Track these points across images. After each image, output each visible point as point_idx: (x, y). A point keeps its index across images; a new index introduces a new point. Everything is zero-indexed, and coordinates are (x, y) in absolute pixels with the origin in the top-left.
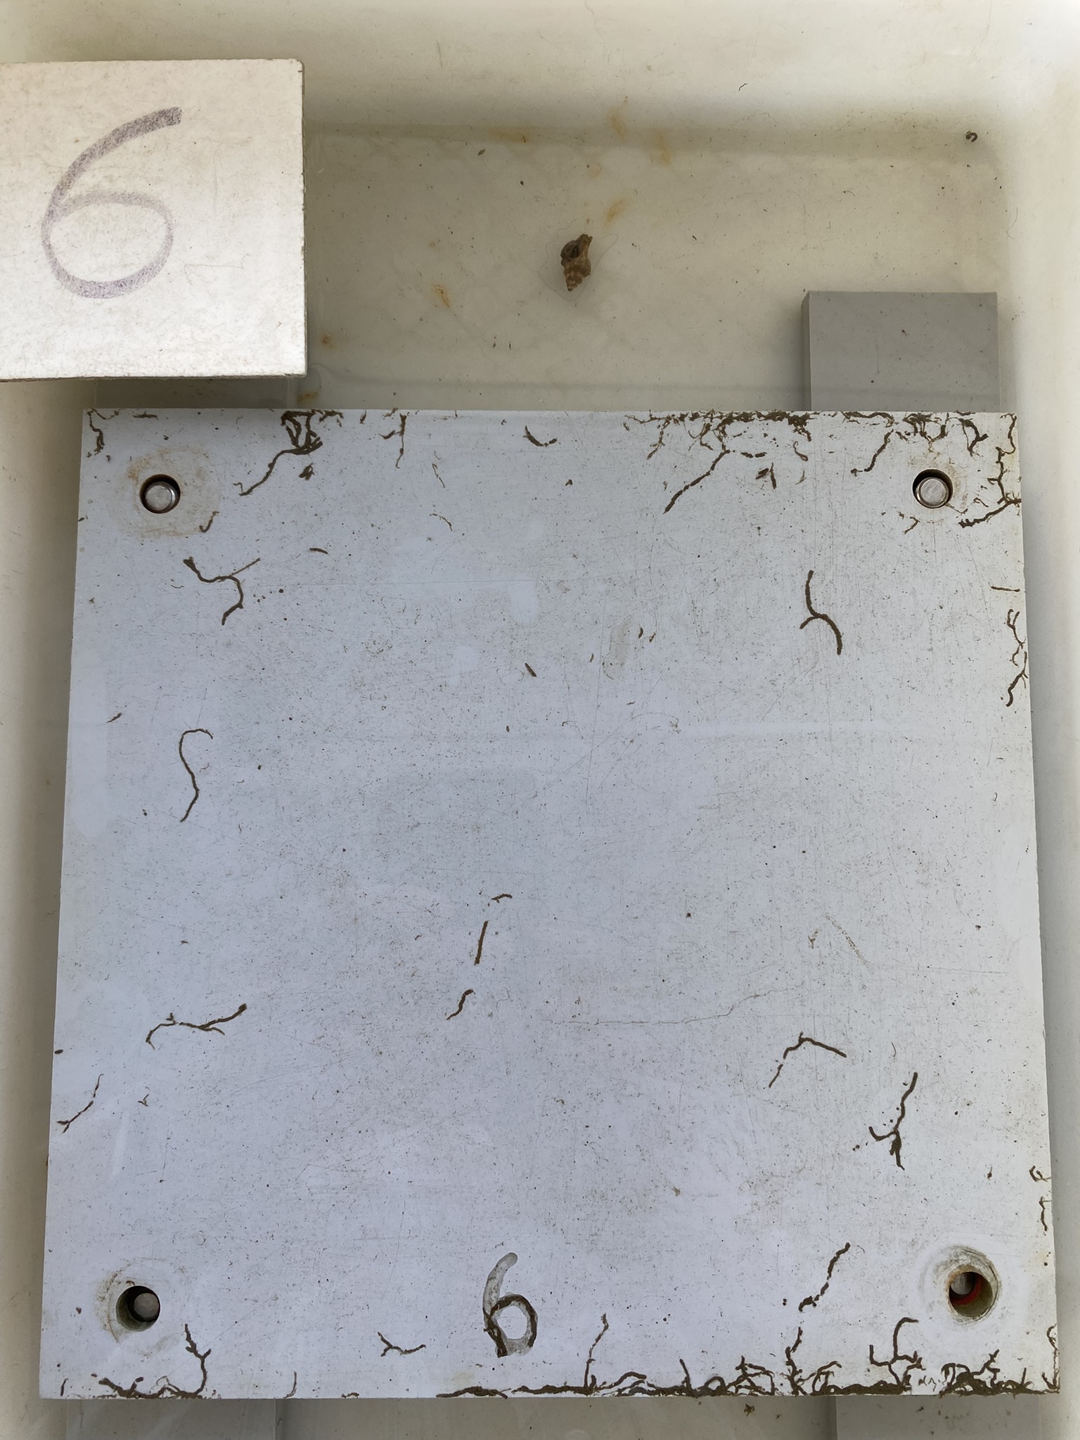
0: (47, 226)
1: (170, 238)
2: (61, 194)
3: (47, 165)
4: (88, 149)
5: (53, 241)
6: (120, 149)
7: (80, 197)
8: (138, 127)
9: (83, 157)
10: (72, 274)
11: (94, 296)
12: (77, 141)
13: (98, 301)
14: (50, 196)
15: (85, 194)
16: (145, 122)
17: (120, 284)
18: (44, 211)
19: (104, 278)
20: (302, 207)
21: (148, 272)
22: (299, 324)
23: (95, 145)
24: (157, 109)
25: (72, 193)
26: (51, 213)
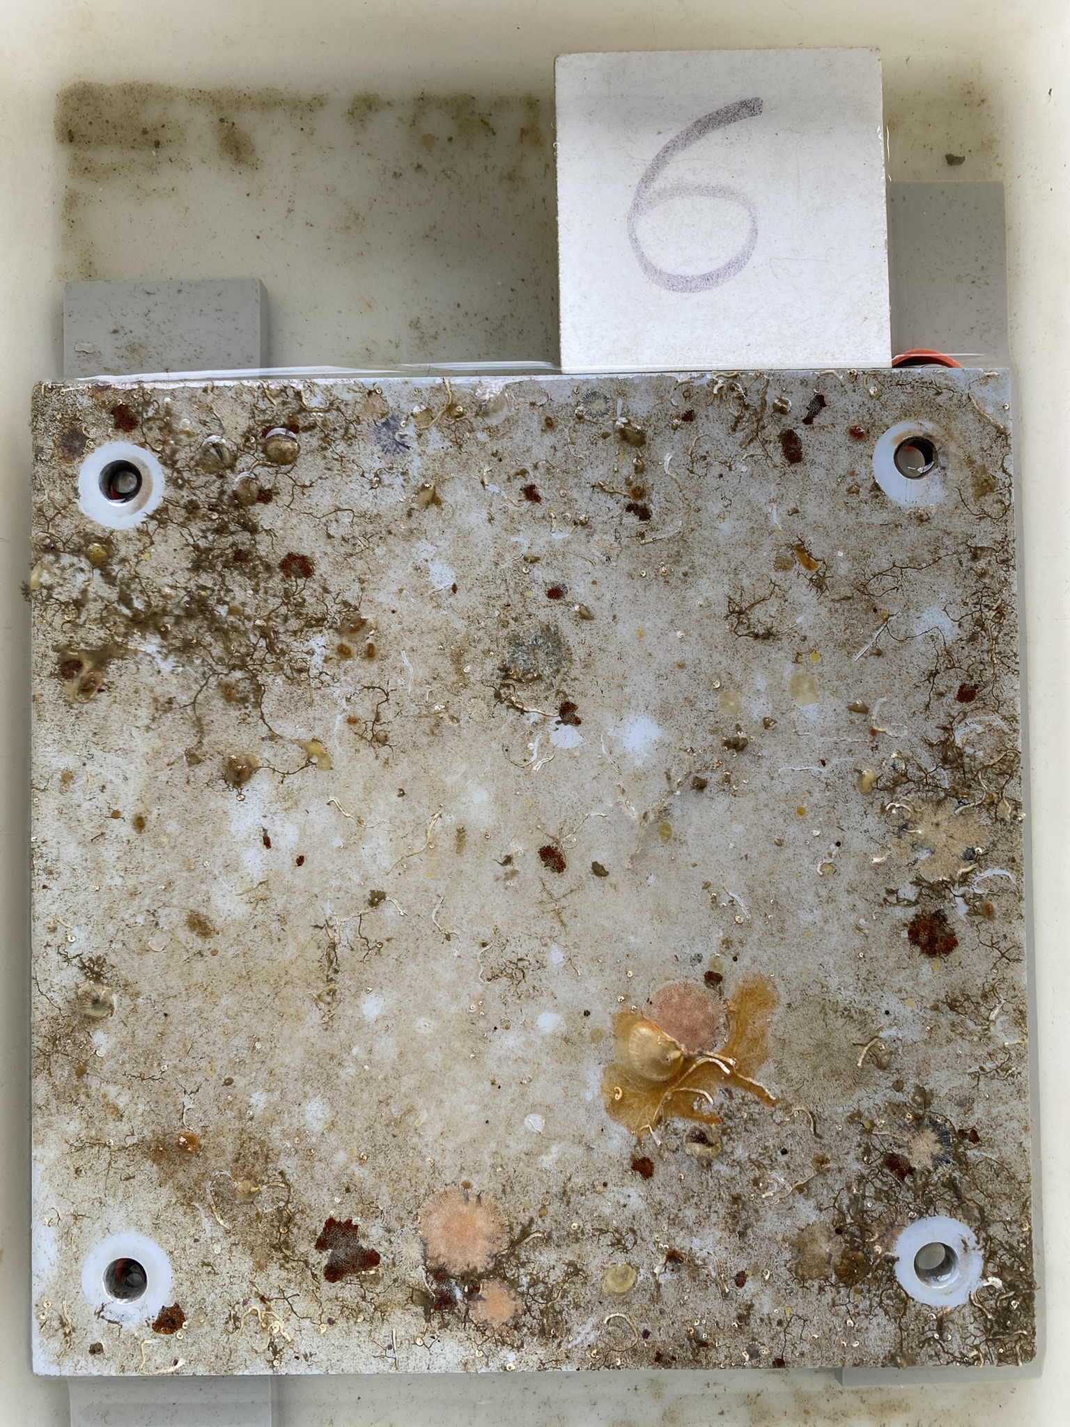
0: (633, 219)
1: (755, 231)
2: (646, 187)
3: (632, 158)
4: (672, 141)
5: (639, 234)
6: (703, 141)
7: (665, 190)
8: (719, 118)
9: (666, 149)
10: (658, 268)
11: (682, 290)
12: (659, 133)
13: (686, 295)
14: (634, 189)
15: (669, 186)
16: (727, 113)
17: (709, 279)
18: (630, 204)
19: (689, 271)
20: (884, 199)
21: (735, 265)
22: (885, 319)
23: (678, 137)
24: (738, 100)
25: (657, 185)
26: (636, 206)
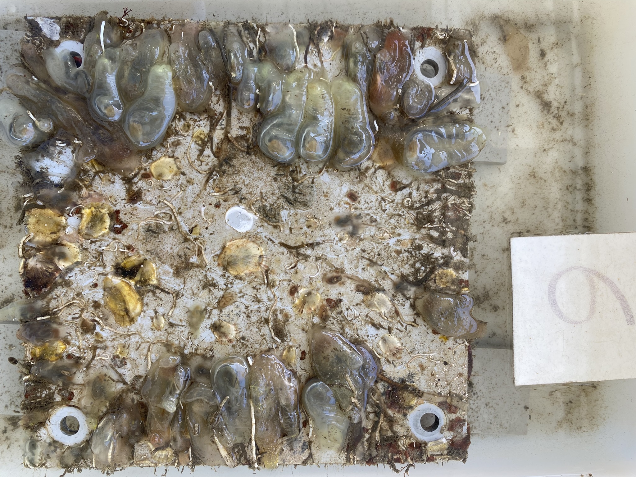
0: (580, 268)
1: (576, 323)
2: (595, 274)
3: (607, 267)
4: (615, 285)
5: (573, 271)
6: (615, 299)
7: (593, 282)
8: (626, 306)
9: (611, 283)
10: (559, 280)
12: (619, 279)
13: (547, 292)
14: (593, 269)
15: (595, 284)
16: (628, 309)
17: (554, 303)
18: (587, 267)
19: (557, 294)
20: (591, 381)
21: (560, 314)
23: (617, 288)
25: (595, 279)
26: (586, 270)
